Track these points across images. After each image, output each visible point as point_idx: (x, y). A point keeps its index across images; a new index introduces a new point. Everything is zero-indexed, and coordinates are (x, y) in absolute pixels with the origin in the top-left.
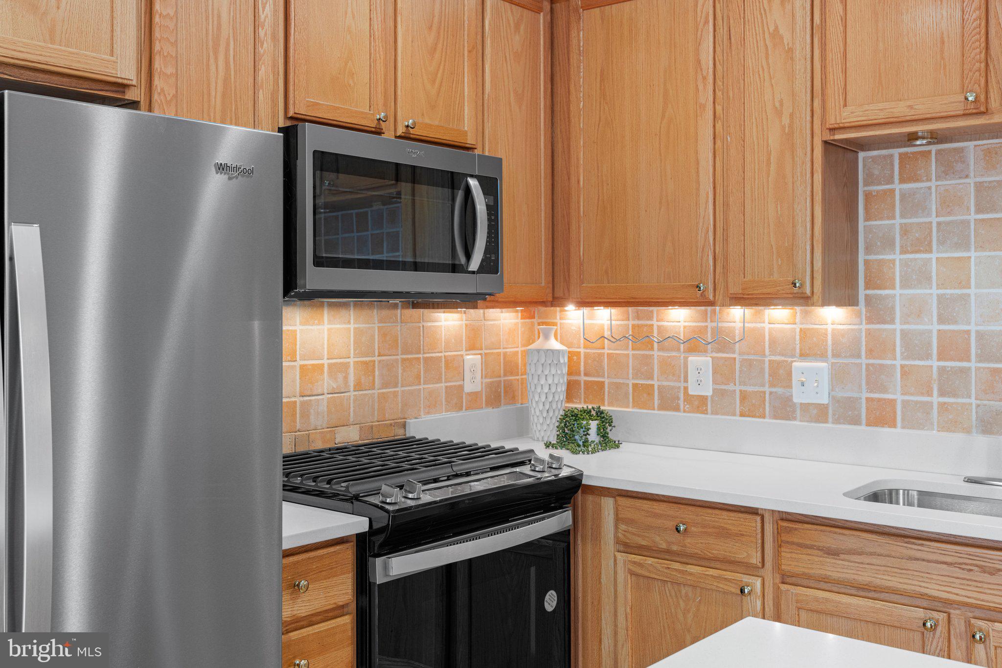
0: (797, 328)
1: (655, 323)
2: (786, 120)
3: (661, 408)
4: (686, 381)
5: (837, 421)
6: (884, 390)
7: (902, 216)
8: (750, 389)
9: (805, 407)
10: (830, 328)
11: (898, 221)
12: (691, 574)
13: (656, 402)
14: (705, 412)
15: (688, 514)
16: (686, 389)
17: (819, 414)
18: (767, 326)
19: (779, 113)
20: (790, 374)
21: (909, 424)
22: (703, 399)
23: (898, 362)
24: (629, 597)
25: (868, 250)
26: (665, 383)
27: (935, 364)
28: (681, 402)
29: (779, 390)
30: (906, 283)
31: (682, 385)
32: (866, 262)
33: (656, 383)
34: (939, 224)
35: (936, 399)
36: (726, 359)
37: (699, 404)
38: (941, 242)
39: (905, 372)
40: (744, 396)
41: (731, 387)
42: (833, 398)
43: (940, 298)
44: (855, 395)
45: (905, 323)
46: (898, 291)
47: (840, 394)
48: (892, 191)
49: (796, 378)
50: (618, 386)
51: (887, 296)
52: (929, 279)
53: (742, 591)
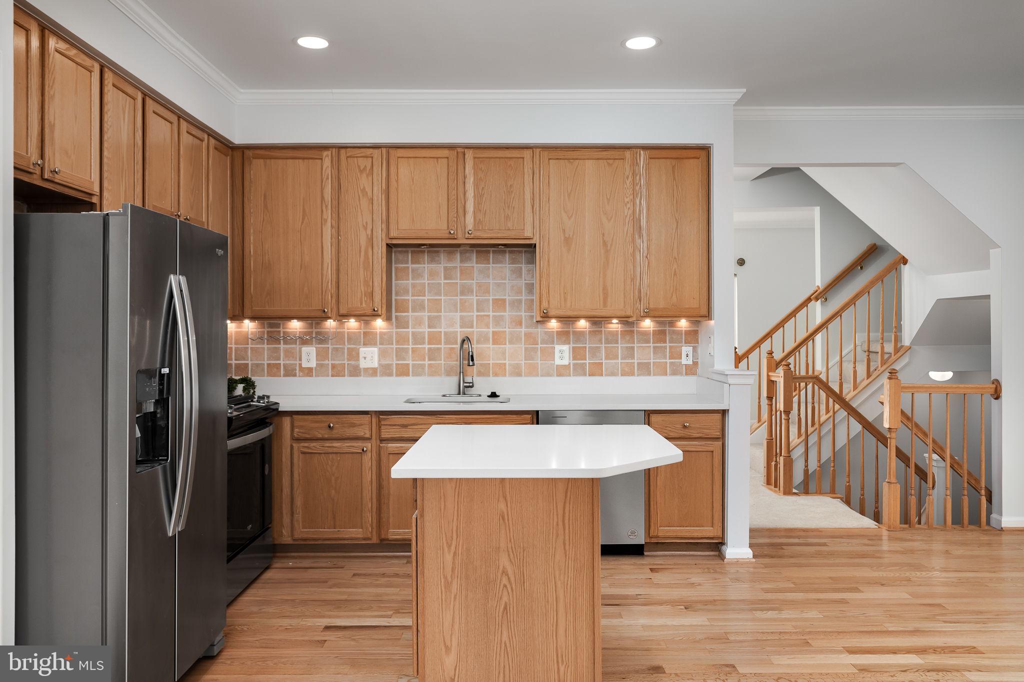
0: (362, 331)
1: (281, 330)
2: (369, 232)
3: (285, 375)
4: (300, 360)
5: (382, 375)
6: (404, 359)
7: (413, 279)
8: (337, 362)
9: (366, 370)
10: (378, 331)
11: (411, 281)
12: (335, 447)
13: (282, 372)
14: (312, 376)
15: (333, 418)
16: (300, 365)
17: (373, 372)
18: (346, 331)
19: (366, 229)
20: (358, 354)
21: (416, 374)
22: (310, 369)
23: (410, 347)
24: (301, 464)
25: (397, 294)
26: (287, 362)
27: (427, 346)
28: (297, 371)
29: (353, 363)
30: (414, 310)
31: (298, 362)
32: (396, 300)
33: (282, 362)
34: (428, 284)
35: (427, 362)
36: (324, 348)
37: (309, 372)
38: (429, 292)
39: (414, 350)
40: (333, 366)
41: (326, 362)
42: (380, 365)
43: (429, 317)
44: (390, 363)
45: (414, 328)
46: (410, 314)
47: (384, 362)
48: (408, 267)
49: (362, 355)
50: (257, 365)
51: (406, 316)
52: (424, 308)
53: (363, 450)
